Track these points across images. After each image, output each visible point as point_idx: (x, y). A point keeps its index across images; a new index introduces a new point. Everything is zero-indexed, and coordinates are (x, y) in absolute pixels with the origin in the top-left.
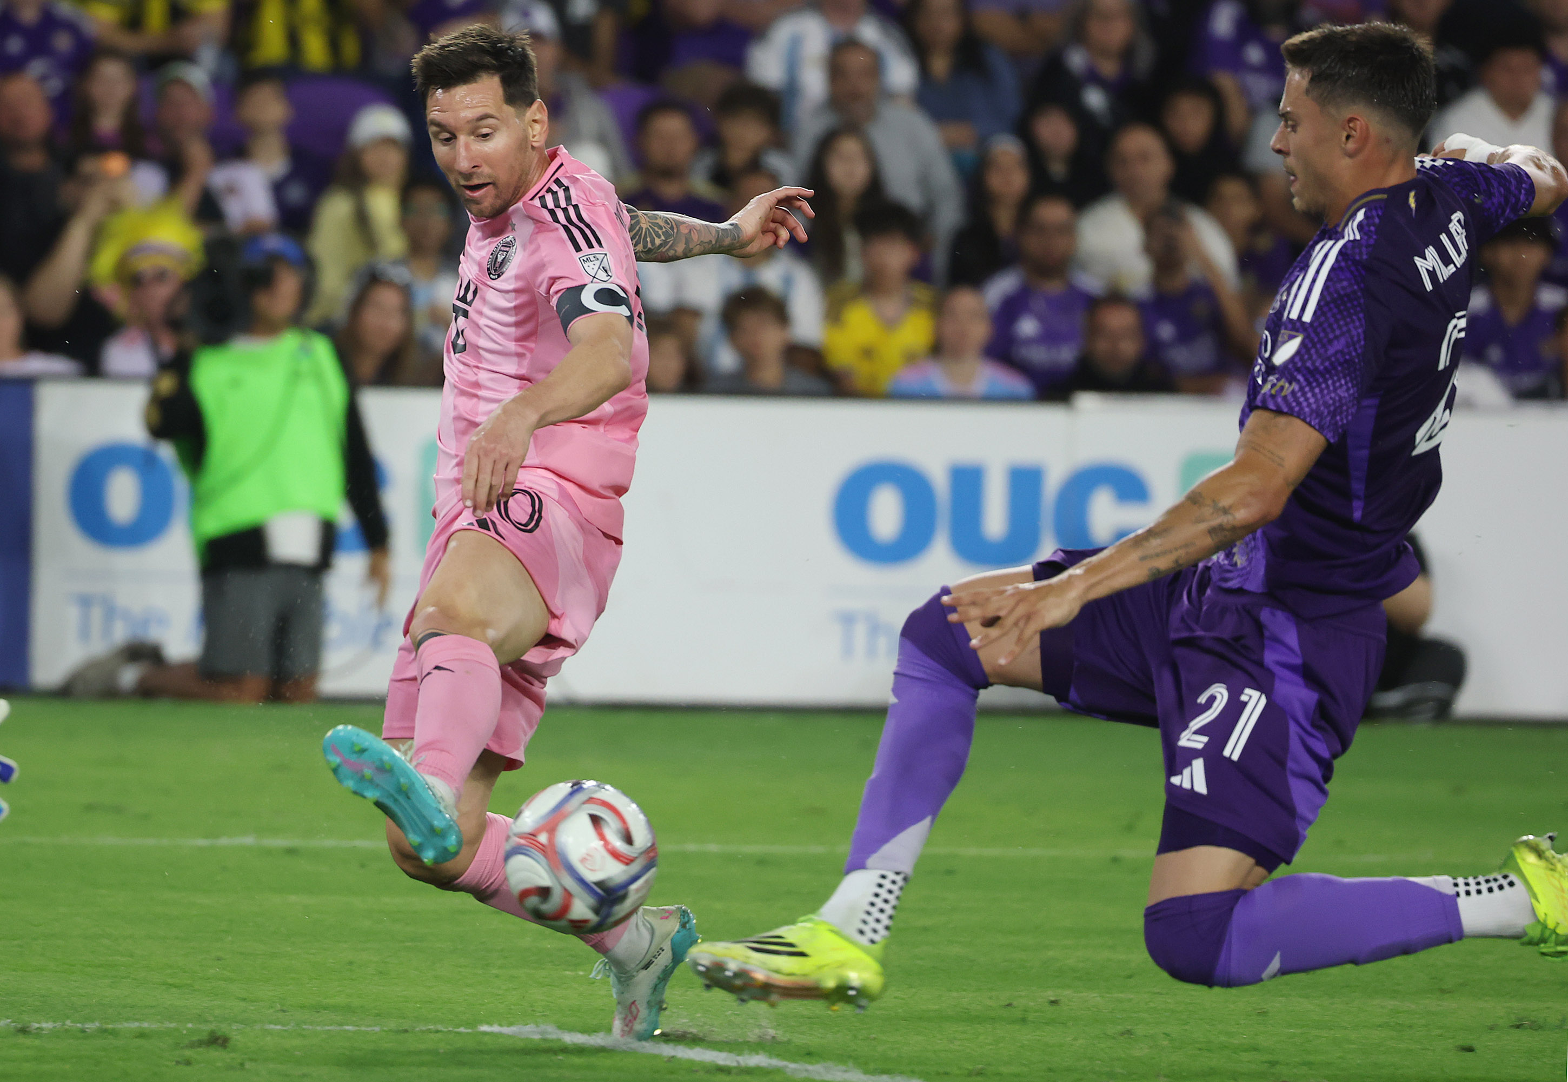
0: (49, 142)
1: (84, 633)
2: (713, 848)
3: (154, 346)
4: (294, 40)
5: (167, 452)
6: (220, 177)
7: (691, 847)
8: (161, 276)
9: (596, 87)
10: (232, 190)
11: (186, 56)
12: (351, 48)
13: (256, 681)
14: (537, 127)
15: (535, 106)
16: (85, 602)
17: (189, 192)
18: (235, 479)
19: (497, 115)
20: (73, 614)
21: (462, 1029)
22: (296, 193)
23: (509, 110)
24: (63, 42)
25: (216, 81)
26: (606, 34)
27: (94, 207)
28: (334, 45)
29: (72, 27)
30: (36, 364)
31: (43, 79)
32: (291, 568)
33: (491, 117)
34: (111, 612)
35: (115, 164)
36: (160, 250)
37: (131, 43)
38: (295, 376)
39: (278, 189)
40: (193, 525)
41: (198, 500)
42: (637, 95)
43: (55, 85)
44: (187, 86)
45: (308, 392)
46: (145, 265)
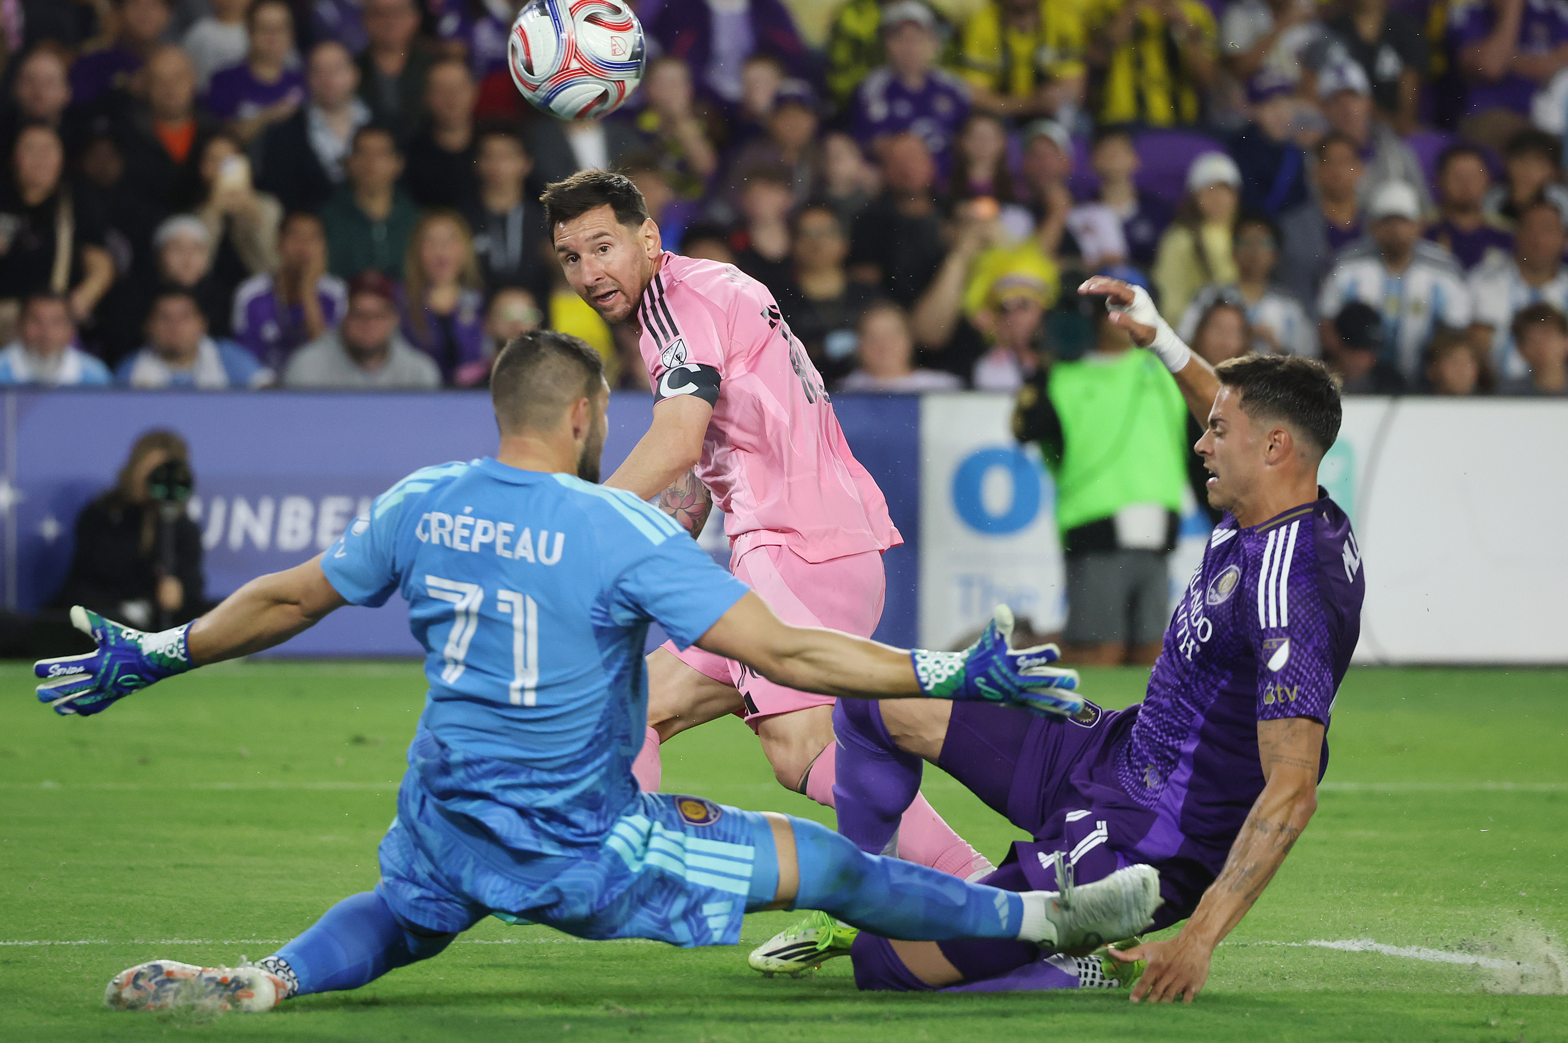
0: (933, 192)
1: (966, 608)
2: (1508, 785)
3: (1019, 363)
4: (1140, 99)
5: (1033, 453)
6: (1078, 218)
7: (1490, 785)
8: (1023, 305)
9: (1401, 134)
10: (1088, 229)
11: (1047, 114)
12: (1189, 105)
13: (1114, 647)
14: (651, 242)
15: (645, 224)
16: (967, 582)
17: (1052, 232)
18: (1090, 476)
19: (613, 234)
20: (955, 593)
21: (1293, 944)
22: (1143, 231)
23: (623, 228)
24: (943, 106)
25: (1075, 137)
26: (1409, 90)
27: (967, 244)
28: (1175, 102)
29: (950, 93)
30: (923, 380)
31: (927, 137)
32: (1141, 553)
33: (606, 234)
34: (989, 592)
35: (984, 208)
36: (1024, 284)
37: (1000, 105)
38: (1141, 387)
39: (1128, 228)
40: (1057, 513)
41: (1061, 495)
42: (1436, 140)
43: (938, 142)
44: (1049, 141)
45: (1153, 401)
46: (1009, 296)
